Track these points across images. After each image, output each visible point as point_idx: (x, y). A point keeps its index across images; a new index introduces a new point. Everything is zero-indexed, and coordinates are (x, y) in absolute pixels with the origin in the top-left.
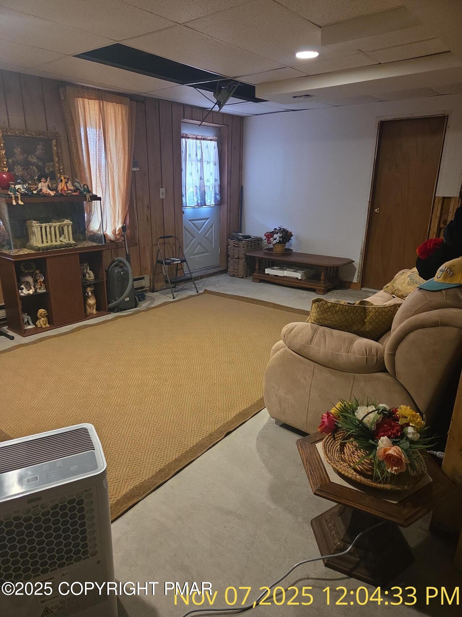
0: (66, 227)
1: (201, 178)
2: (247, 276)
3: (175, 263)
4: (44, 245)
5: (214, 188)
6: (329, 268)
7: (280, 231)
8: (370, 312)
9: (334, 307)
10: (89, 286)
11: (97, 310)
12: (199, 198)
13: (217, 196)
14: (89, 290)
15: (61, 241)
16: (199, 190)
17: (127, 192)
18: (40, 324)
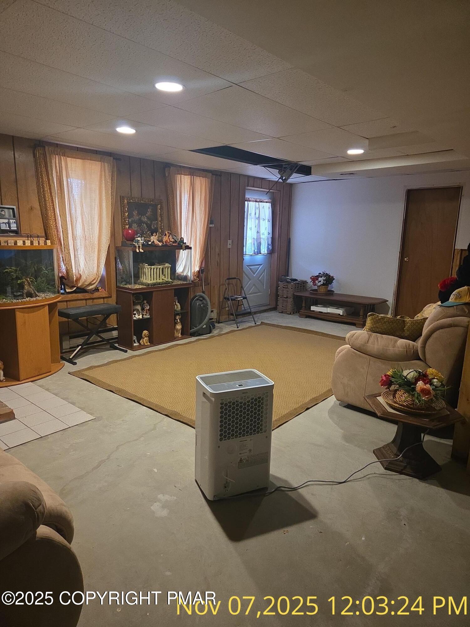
0: (167, 269)
1: (258, 232)
2: (294, 313)
3: (238, 299)
4: (151, 282)
5: (267, 240)
6: (366, 306)
7: (324, 275)
8: (407, 323)
9: (383, 319)
10: (178, 314)
11: (181, 334)
12: (256, 247)
13: (270, 247)
14: (178, 317)
15: (163, 279)
16: (256, 242)
17: (205, 243)
18: (143, 343)
